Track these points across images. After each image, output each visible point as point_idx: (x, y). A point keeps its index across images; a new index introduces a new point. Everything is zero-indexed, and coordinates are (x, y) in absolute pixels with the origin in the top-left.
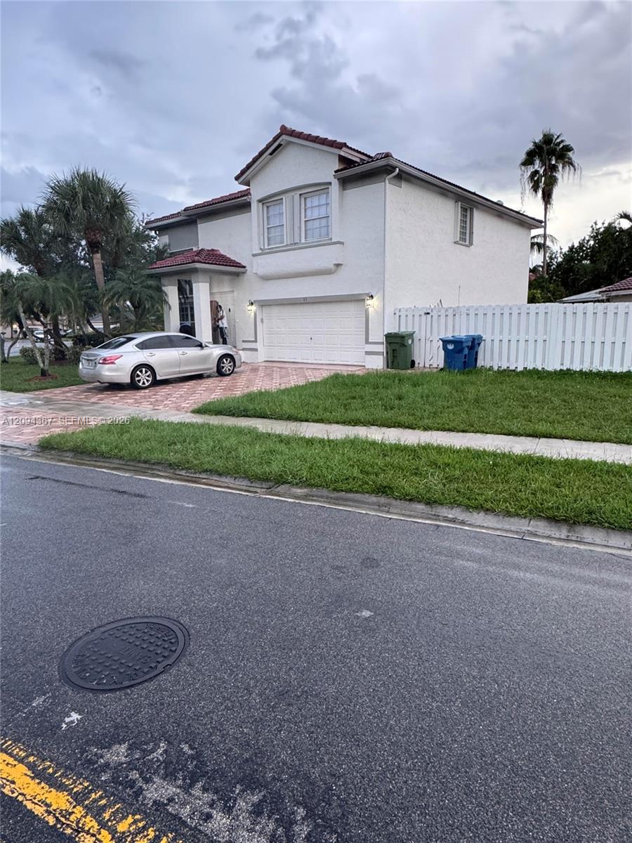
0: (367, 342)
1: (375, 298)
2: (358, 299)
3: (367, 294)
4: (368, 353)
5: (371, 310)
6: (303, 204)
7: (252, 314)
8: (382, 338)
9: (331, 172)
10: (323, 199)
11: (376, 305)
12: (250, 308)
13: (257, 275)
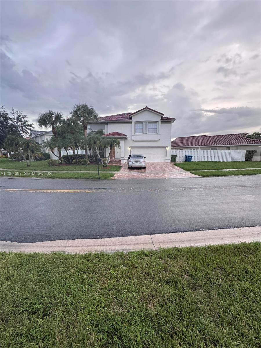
0: (166, 157)
1: (168, 147)
2: (164, 147)
3: (166, 147)
4: (166, 159)
5: (167, 150)
6: (148, 125)
7: (130, 150)
8: (170, 156)
9: (159, 119)
10: (156, 125)
11: (168, 149)
12: (129, 148)
13: (133, 140)
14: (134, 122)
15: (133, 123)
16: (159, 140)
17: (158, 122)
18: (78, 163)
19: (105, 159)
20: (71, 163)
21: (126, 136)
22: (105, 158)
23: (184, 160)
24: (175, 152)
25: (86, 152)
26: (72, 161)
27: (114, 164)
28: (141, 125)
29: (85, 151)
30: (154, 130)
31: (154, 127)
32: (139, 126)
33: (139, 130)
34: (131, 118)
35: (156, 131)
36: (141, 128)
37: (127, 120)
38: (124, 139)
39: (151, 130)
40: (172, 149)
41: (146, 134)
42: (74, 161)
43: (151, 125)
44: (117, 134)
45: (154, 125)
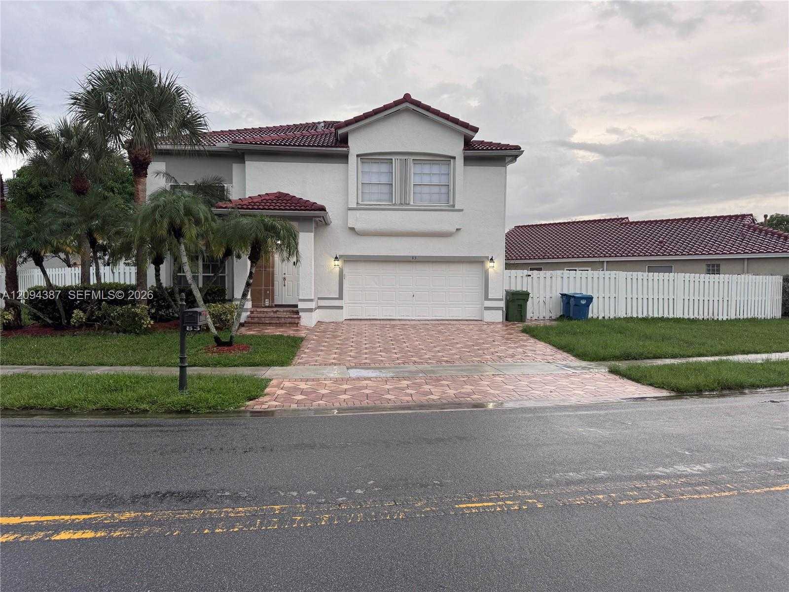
0: (487, 298)
1: (495, 261)
2: (478, 261)
3: (487, 258)
4: (487, 308)
5: (491, 270)
6: (413, 169)
7: (337, 269)
8: (501, 294)
9: (455, 147)
10: (443, 169)
11: (496, 267)
12: (337, 263)
13: (352, 229)
14: (358, 156)
15: (352, 159)
16: (457, 230)
17: (454, 158)
18: (97, 324)
19: (227, 306)
20: (64, 322)
21: (323, 209)
22: (231, 301)
23: (557, 312)
24: (519, 279)
25: (141, 275)
26: (69, 315)
27: (270, 331)
28: (384, 168)
29: (134, 270)
30: (436, 190)
31: (435, 180)
32: (377, 173)
33: (375, 189)
34: (343, 141)
35: (444, 197)
36: (384, 179)
37: (327, 146)
38: (314, 225)
39: (426, 189)
40: (508, 266)
41: (404, 205)
42: (81, 314)
43: (426, 169)
44: (283, 200)
45: (436, 169)
